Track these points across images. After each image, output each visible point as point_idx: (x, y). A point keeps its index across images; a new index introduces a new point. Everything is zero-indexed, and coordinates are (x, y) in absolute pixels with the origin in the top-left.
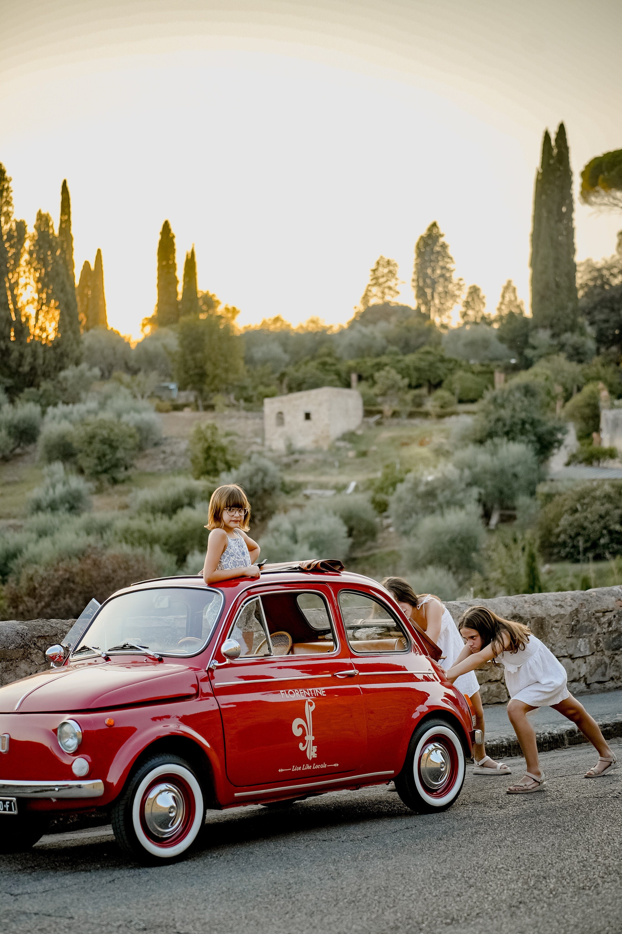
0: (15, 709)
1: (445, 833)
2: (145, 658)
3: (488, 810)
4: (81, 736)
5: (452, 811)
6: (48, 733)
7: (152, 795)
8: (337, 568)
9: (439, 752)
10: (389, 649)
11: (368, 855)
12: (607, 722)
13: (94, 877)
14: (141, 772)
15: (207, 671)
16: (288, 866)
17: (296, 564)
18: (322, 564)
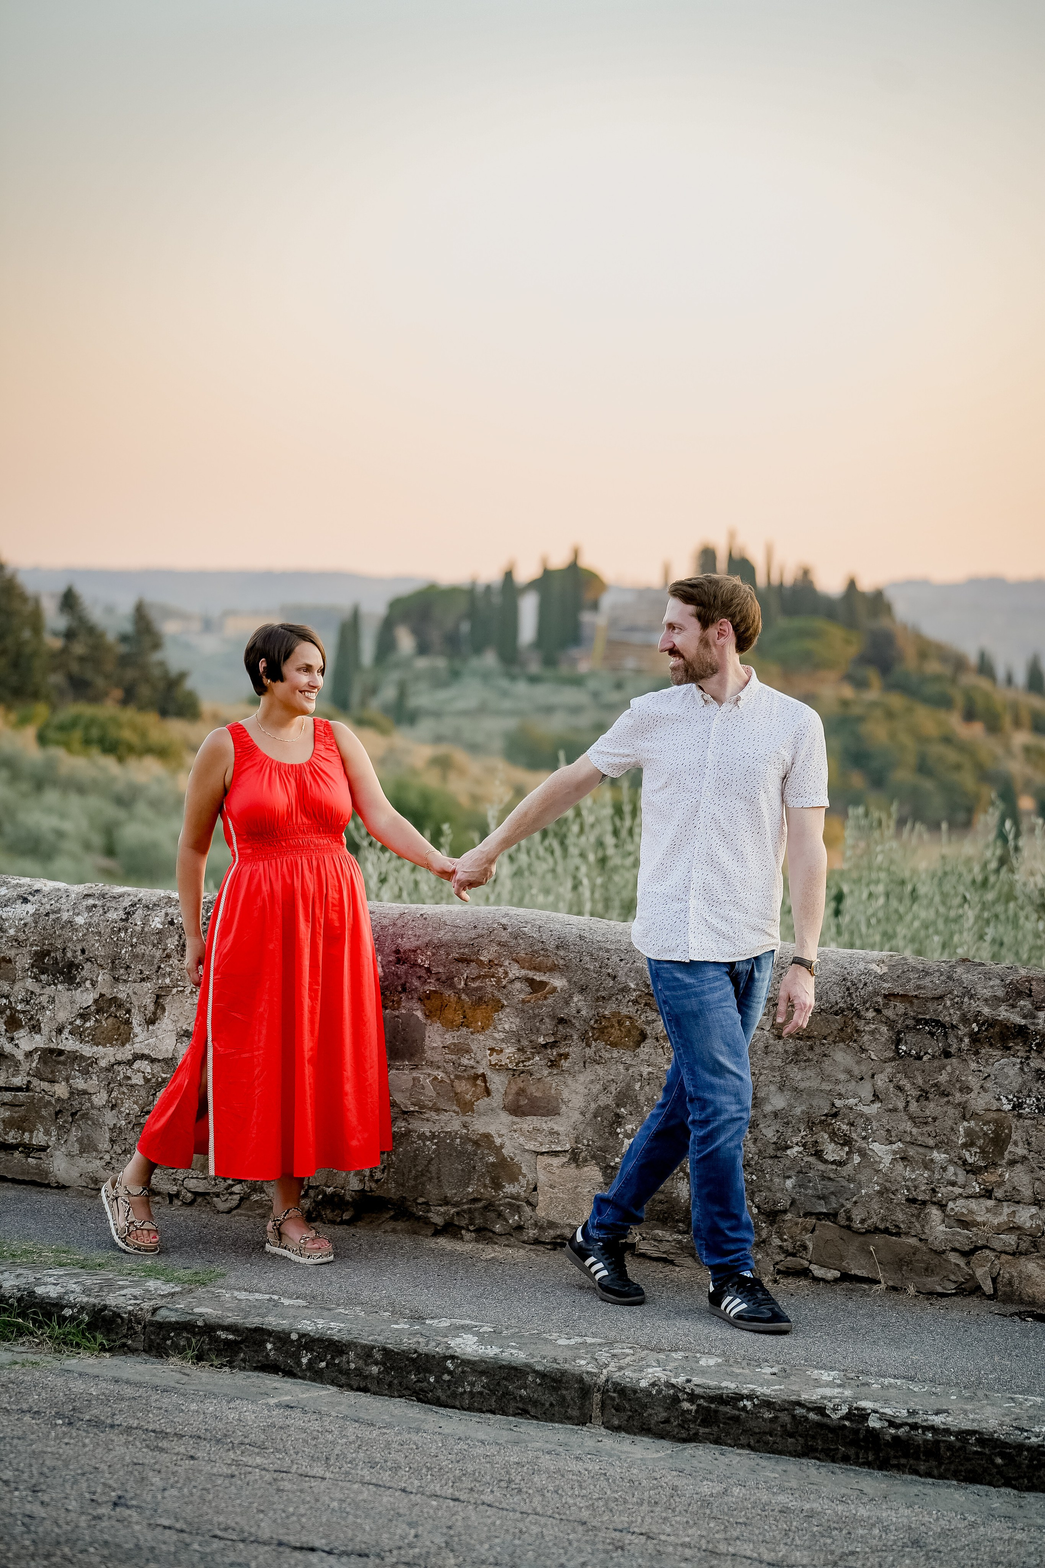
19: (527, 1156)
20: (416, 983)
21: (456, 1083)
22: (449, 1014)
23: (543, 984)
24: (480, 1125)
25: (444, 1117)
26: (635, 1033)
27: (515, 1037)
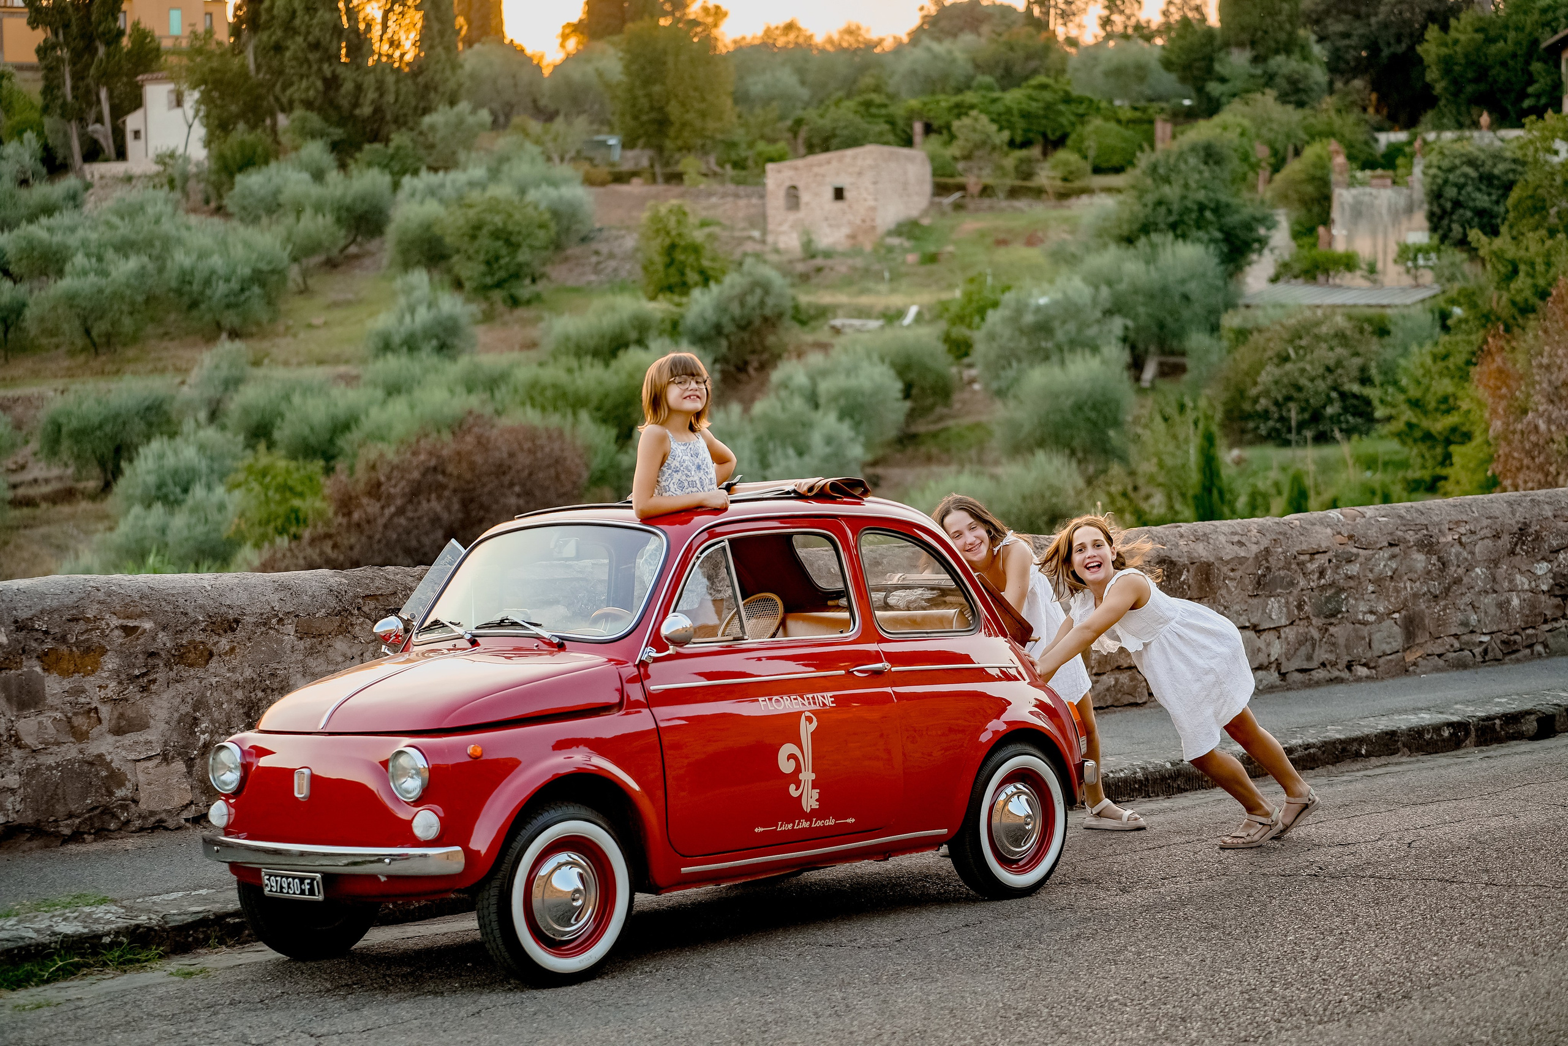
0: (319, 728)
1: (1028, 935)
2: (536, 642)
3: (1102, 894)
4: (427, 775)
5: (1043, 895)
6: (372, 766)
7: (544, 871)
8: (858, 492)
9: (1023, 798)
10: (943, 628)
11: (897, 973)
12: (1311, 740)
13: (447, 1006)
14: (525, 833)
15: (638, 666)
16: (767, 991)
17: (789, 485)
18: (833, 486)
19: (130, 765)
20: (34, 645)
21: (74, 719)
22: (64, 665)
23: (136, 628)
24: (94, 748)
25: (64, 748)
26: (206, 653)
27: (117, 673)
